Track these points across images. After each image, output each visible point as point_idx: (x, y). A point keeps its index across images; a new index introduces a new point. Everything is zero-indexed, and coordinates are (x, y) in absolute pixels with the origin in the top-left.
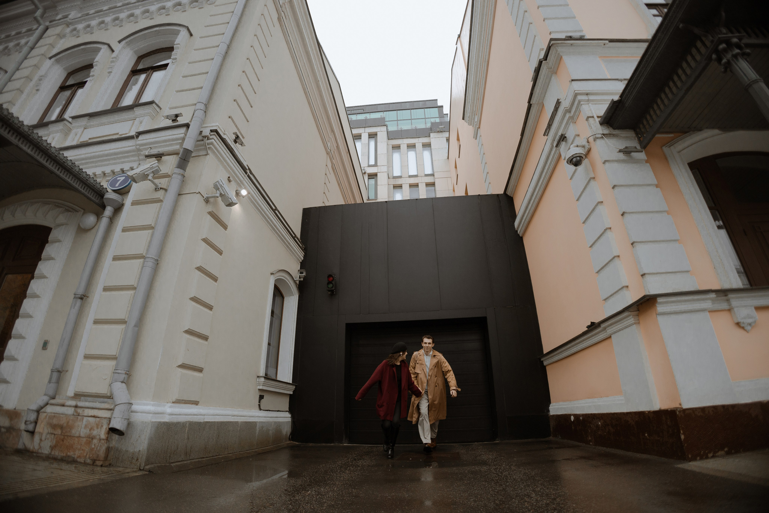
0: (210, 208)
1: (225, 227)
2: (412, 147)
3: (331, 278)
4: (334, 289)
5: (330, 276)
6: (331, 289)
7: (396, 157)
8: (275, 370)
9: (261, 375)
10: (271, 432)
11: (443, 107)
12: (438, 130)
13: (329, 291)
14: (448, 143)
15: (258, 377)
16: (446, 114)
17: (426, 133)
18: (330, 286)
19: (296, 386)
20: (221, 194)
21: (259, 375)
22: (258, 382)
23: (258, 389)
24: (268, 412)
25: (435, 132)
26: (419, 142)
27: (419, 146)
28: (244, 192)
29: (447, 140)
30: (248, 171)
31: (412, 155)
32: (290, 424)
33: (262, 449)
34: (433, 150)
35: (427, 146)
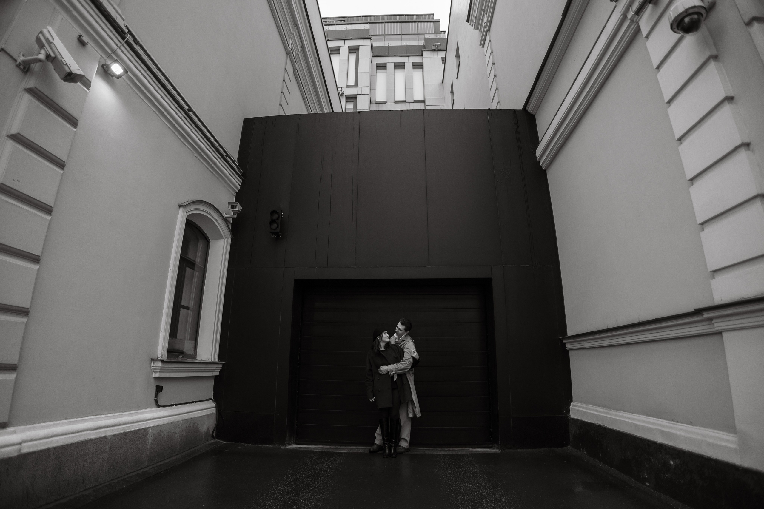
0: (31, 83)
1: (73, 122)
2: (400, 66)
3: (276, 216)
4: (278, 230)
5: (273, 212)
6: (276, 231)
7: (381, 76)
8: (194, 342)
9: (159, 357)
10: (177, 436)
11: (440, 21)
12: (433, 48)
13: (273, 233)
14: (444, 65)
15: (152, 360)
16: (443, 32)
17: (419, 51)
18: (275, 226)
19: (223, 364)
20: (48, 56)
21: (155, 358)
22: (152, 368)
23: (154, 377)
24: (174, 407)
25: (429, 50)
26: (409, 61)
27: (409, 66)
28: (117, 69)
29: (442, 61)
30: (128, 37)
31: (399, 75)
32: (215, 416)
33: (159, 464)
34: (425, 72)
35: (419, 66)
